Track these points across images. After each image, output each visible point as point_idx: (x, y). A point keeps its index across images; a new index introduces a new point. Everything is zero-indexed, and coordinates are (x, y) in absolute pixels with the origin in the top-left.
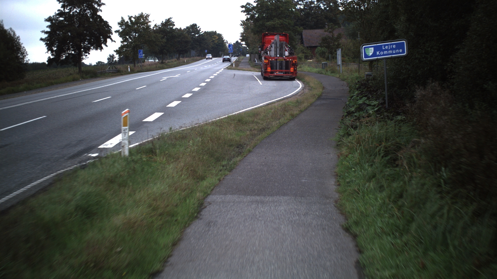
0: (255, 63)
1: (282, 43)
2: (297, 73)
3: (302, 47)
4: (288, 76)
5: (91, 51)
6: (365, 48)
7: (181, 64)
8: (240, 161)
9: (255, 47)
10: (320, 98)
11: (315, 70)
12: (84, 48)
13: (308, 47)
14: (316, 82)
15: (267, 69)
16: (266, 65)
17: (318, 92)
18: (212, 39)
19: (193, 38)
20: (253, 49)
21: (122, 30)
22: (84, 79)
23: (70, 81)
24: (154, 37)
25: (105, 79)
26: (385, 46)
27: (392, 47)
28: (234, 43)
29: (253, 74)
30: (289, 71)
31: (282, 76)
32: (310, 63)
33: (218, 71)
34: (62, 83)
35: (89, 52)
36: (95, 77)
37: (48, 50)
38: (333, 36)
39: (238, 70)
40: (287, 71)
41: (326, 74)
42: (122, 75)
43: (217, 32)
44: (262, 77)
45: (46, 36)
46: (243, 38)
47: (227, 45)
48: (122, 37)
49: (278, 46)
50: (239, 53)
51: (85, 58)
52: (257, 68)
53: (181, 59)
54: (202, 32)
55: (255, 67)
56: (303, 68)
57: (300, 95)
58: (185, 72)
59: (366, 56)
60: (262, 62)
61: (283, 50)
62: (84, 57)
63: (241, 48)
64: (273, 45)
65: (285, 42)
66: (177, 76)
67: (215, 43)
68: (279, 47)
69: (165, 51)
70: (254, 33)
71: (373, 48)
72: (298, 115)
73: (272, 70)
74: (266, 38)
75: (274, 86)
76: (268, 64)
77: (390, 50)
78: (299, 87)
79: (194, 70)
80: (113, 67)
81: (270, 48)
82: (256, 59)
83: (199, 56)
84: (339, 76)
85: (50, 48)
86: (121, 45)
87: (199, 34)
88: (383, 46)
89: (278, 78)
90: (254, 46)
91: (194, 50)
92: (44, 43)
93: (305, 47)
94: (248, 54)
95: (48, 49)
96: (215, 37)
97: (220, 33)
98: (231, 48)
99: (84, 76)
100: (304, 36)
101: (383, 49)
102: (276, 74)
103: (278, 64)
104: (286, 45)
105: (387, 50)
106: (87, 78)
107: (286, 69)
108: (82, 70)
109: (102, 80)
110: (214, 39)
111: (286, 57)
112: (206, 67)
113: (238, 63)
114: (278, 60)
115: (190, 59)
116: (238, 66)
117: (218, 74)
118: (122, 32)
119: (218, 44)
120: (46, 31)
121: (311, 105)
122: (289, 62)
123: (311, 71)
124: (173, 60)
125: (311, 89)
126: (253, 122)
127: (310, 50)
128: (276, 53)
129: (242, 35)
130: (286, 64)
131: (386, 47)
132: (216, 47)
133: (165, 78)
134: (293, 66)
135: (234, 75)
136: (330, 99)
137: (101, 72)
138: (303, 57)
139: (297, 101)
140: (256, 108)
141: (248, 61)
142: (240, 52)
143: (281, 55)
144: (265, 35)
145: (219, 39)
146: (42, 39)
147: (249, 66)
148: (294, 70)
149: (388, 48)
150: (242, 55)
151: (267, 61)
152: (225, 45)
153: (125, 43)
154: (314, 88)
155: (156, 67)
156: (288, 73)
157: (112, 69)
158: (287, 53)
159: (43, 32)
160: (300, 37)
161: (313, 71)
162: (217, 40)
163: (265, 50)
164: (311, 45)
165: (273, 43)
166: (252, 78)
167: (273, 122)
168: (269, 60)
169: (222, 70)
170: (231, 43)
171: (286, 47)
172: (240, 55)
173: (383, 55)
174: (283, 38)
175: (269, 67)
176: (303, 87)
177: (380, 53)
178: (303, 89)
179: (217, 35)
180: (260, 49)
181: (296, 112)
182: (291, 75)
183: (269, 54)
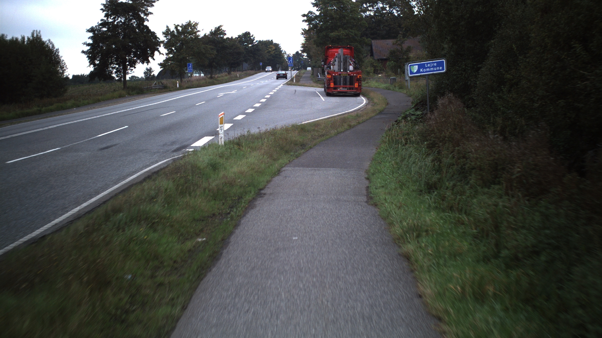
0: (318, 78)
1: (346, 57)
2: (362, 89)
3: (371, 59)
4: (353, 92)
5: (137, 65)
6: (410, 66)
7: (233, 79)
8: (304, 153)
9: (318, 60)
10: (381, 112)
11: (383, 86)
12: (129, 61)
13: (378, 60)
14: (381, 98)
15: (330, 85)
16: (329, 80)
17: (379, 107)
18: (268, 50)
19: (246, 48)
20: (316, 62)
21: (166, 40)
22: (130, 95)
23: (116, 98)
24: (204, 48)
25: (154, 95)
26: (427, 64)
27: (434, 65)
28: (293, 54)
29: (315, 90)
30: (353, 86)
31: (346, 92)
32: (380, 78)
33: (277, 87)
34: (108, 99)
35: (135, 66)
36: (142, 94)
37: (91, 64)
38: (402, 49)
39: (299, 86)
40: (351, 86)
41: (393, 90)
42: (171, 91)
43: (273, 41)
44: (325, 93)
45: (89, 48)
46: (305, 49)
47: (286, 56)
48: (167, 49)
49: (342, 60)
50: (299, 66)
51: (131, 73)
52: (320, 84)
53: (232, 73)
54: (256, 41)
55: (317, 82)
56: (370, 83)
57: (362, 110)
58: (240, 88)
59: (411, 73)
60: (325, 76)
61: (347, 64)
62: (129, 71)
63: (302, 59)
64: (337, 59)
65: (349, 56)
66: (233, 92)
67: (271, 54)
68: (343, 62)
69: (215, 64)
70: (317, 45)
71: (417, 66)
72: (354, 126)
73: (336, 86)
74: (330, 51)
75: (337, 102)
76: (331, 80)
77: (432, 67)
78: (363, 103)
79: (250, 86)
80: (159, 82)
81: (334, 63)
82: (319, 74)
83: (252, 69)
84: (407, 92)
85: (92, 62)
86: (166, 58)
87: (253, 44)
88: (426, 64)
89: (342, 94)
90: (317, 58)
91: (246, 62)
92: (86, 56)
93: (375, 59)
94: (309, 67)
95: (90, 62)
96: (272, 48)
97: (278, 43)
98: (291, 61)
99: (130, 92)
100: (374, 47)
101: (426, 66)
102: (340, 90)
103: (342, 79)
104: (350, 59)
105: (430, 68)
106: (133, 95)
107: (350, 85)
108: (128, 86)
109: (151, 96)
110: (270, 50)
111: (350, 71)
112: (263, 83)
113: (299, 78)
114: (341, 75)
115: (243, 73)
116: (299, 81)
117: (277, 90)
118: (167, 42)
119: (275, 55)
120: (88, 43)
121: (370, 118)
122: (354, 77)
123: (379, 87)
124: (224, 74)
125: (374, 104)
126: (314, 130)
127: (381, 63)
128: (339, 68)
129: (304, 46)
130: (350, 79)
131: (429, 65)
132: (273, 59)
133: (221, 94)
134: (358, 82)
135: (295, 91)
136: (391, 114)
137: (147, 88)
138: (372, 71)
139: (357, 115)
140: (317, 121)
141: (310, 75)
142: (301, 64)
143: (346, 69)
144: (329, 48)
145: (276, 49)
146: (83, 52)
147: (311, 82)
148: (359, 85)
149: (430, 65)
150: (303, 68)
151: (330, 76)
152: (283, 57)
153: (170, 55)
154: (377, 104)
155: (206, 82)
156: (352, 89)
157: (158, 85)
158: (351, 68)
159: (84, 44)
160: (369, 48)
161: (381, 87)
162: (274, 50)
163: (329, 65)
164: (382, 58)
165: (337, 57)
166: (315, 94)
167: (331, 130)
168: (332, 76)
169: (282, 85)
170: (290, 54)
171: (350, 61)
172: (300, 68)
173: (426, 72)
174: (348, 51)
175: (331, 83)
176: (367, 103)
177: (423, 70)
178: (366, 105)
179: (273, 45)
180: (323, 63)
181: (353, 123)
182: (356, 91)
183: (332, 68)
